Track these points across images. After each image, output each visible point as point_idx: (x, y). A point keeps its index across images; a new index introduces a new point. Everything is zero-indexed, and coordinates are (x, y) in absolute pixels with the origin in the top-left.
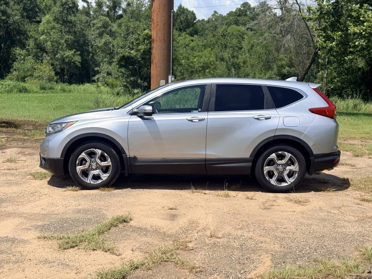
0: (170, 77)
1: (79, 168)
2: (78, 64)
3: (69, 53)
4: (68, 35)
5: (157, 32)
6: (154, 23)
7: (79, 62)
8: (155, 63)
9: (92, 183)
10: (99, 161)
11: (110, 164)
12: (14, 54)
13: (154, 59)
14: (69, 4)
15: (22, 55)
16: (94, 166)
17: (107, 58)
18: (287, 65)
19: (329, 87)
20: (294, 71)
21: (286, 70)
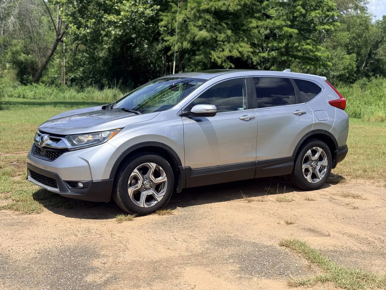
1: (131, 191)
9: (146, 206)
10: (152, 177)
11: (166, 179)
16: (147, 185)
18: (23, 52)
19: (70, 77)
20: (32, 58)
21: (22, 57)
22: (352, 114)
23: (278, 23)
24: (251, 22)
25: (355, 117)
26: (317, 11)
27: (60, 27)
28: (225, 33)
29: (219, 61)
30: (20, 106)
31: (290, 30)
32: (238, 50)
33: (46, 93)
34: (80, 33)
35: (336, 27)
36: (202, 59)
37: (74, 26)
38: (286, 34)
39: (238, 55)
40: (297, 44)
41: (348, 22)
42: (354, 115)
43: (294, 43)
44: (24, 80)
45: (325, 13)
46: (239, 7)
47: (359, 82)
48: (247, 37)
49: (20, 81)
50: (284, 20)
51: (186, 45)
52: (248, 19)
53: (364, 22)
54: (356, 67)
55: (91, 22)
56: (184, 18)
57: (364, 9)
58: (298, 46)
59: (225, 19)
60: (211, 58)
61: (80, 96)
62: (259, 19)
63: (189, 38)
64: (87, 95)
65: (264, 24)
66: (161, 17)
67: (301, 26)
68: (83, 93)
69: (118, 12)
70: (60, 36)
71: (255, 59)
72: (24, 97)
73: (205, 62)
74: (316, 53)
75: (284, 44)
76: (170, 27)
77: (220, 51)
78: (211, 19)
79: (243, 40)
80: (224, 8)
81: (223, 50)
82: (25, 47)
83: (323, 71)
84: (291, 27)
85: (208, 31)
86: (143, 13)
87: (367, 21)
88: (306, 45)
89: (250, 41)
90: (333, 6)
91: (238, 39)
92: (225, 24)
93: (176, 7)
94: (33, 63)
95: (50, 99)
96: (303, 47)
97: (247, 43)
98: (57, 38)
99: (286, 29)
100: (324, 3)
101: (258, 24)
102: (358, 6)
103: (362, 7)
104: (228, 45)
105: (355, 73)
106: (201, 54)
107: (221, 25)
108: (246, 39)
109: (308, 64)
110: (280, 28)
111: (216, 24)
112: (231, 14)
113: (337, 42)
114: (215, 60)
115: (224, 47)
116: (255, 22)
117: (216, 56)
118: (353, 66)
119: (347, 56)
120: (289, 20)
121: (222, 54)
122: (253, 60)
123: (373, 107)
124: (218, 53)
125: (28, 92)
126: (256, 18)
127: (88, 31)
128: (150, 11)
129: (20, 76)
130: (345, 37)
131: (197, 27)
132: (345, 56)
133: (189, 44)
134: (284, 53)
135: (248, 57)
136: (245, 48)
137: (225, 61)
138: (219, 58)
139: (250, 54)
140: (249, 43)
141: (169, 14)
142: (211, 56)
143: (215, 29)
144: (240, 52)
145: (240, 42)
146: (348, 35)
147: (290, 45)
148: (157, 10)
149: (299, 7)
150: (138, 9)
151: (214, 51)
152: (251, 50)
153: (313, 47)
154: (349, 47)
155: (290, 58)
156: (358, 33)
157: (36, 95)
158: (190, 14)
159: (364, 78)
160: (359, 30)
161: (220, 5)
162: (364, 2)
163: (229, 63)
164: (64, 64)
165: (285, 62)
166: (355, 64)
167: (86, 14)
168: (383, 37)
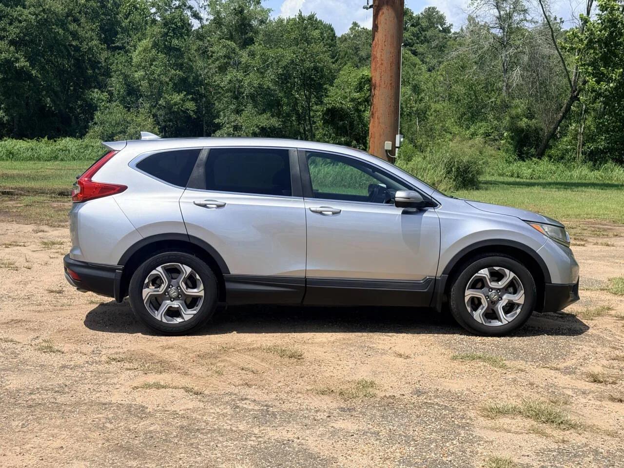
0: (398, 137)
2: (192, 114)
3: (177, 98)
4: (175, 70)
5: (381, 74)
6: (376, 62)
7: (193, 111)
8: (378, 118)
12: (92, 99)
13: (376, 112)
14: (176, 22)
15: (103, 101)
17: (234, 104)
18: (525, 115)
19: (589, 148)
20: (536, 123)
21: (523, 123)
27: (576, 80)
30: (501, 186)
33: (548, 170)
34: (600, 89)
37: (592, 80)
44: (523, 154)
49: (519, 155)
55: (617, 72)
61: (594, 175)
64: (603, 174)
68: (598, 171)
70: (575, 93)
72: (518, 177)
82: (528, 109)
94: (537, 131)
95: (552, 179)
98: (572, 95)
125: (525, 170)
127: (611, 85)
129: (519, 149)
157: (534, 173)
164: (582, 130)
167: (612, 62)
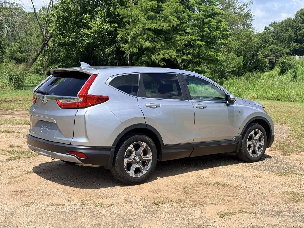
18: (18, 51)
20: (25, 55)
21: (18, 55)
22: (238, 95)
23: (193, 38)
24: (176, 37)
25: (240, 97)
26: (217, 32)
28: (160, 43)
29: (157, 61)
31: (201, 43)
32: (168, 54)
35: (229, 41)
36: (146, 59)
38: (198, 45)
39: (169, 57)
40: (205, 52)
41: (238, 35)
42: (239, 95)
43: (203, 51)
45: (222, 33)
46: (169, 28)
47: (245, 75)
48: (173, 46)
50: (197, 36)
51: (136, 50)
52: (174, 35)
53: (248, 35)
54: (243, 65)
56: (135, 33)
57: (249, 25)
58: (206, 53)
59: (160, 34)
60: (152, 59)
62: (181, 35)
63: (137, 46)
65: (184, 38)
66: (118, 32)
67: (208, 40)
69: (90, 28)
70: (46, 41)
71: (179, 60)
73: (148, 62)
74: (217, 57)
75: (197, 51)
76: (124, 39)
77: (157, 55)
78: (152, 35)
79: (172, 48)
80: (160, 28)
81: (159, 54)
82: (20, 48)
83: (221, 68)
84: (201, 40)
85: (150, 42)
86: (107, 29)
87: (250, 34)
88: (210, 52)
89: (176, 49)
90: (227, 28)
91: (168, 48)
92: (160, 38)
93: (129, 26)
96: (209, 53)
97: (174, 50)
98: (44, 42)
99: (198, 42)
100: (222, 26)
101: (180, 38)
102: (245, 23)
103: (248, 24)
104: (162, 51)
105: (243, 69)
106: (145, 57)
107: (158, 38)
108: (173, 48)
109: (212, 64)
110: (195, 41)
111: (155, 38)
112: (164, 31)
113: (230, 48)
114: (154, 60)
115: (159, 52)
116: (179, 37)
117: (155, 58)
118: (241, 64)
119: (237, 58)
120: (200, 36)
121: (159, 56)
122: (178, 61)
123: (250, 91)
124: (156, 56)
126: (179, 34)
128: (111, 28)
130: (236, 44)
131: (143, 39)
132: (235, 57)
133: (138, 50)
134: (197, 56)
135: (175, 59)
136: (173, 53)
137: (160, 61)
138: (157, 59)
139: (175, 57)
140: (175, 50)
141: (123, 30)
142: (151, 58)
143: (154, 41)
144: (170, 56)
145: (170, 49)
146: (238, 43)
147: (200, 52)
148: (116, 27)
149: (206, 29)
150: (104, 26)
151: (153, 55)
152: (176, 54)
153: (215, 54)
154: (238, 51)
155: (201, 60)
156: (244, 42)
158: (139, 31)
159: (249, 73)
160: (245, 40)
161: (157, 26)
162: (249, 20)
163: (163, 63)
165: (197, 62)
166: (243, 63)
168: (262, 44)
